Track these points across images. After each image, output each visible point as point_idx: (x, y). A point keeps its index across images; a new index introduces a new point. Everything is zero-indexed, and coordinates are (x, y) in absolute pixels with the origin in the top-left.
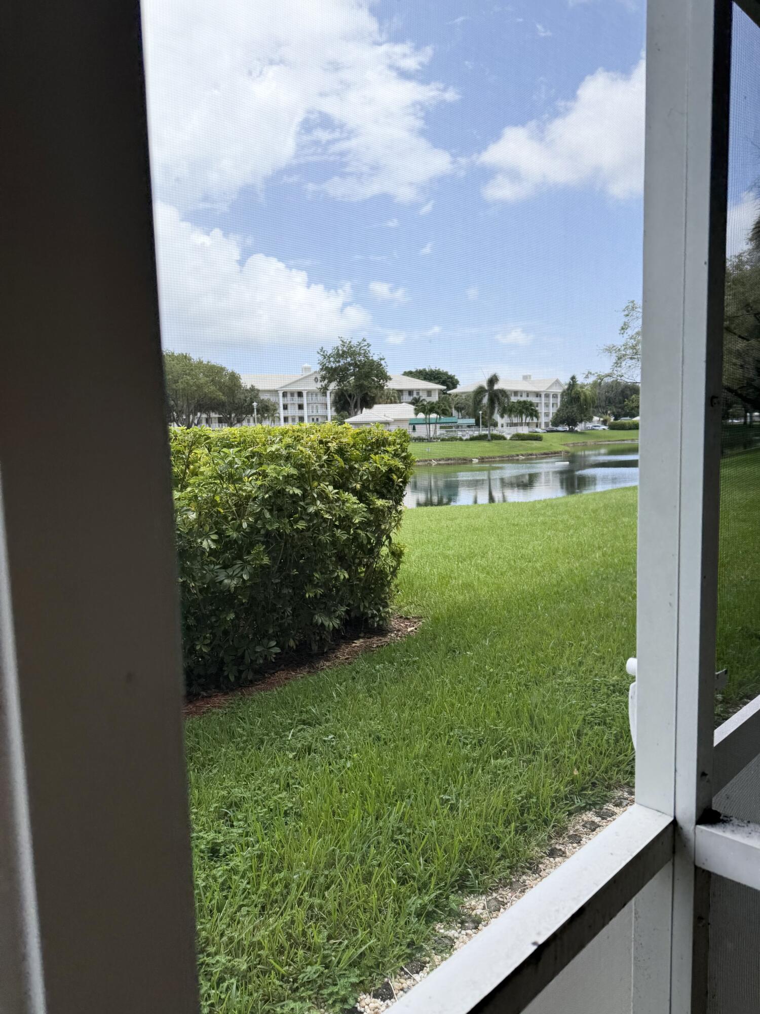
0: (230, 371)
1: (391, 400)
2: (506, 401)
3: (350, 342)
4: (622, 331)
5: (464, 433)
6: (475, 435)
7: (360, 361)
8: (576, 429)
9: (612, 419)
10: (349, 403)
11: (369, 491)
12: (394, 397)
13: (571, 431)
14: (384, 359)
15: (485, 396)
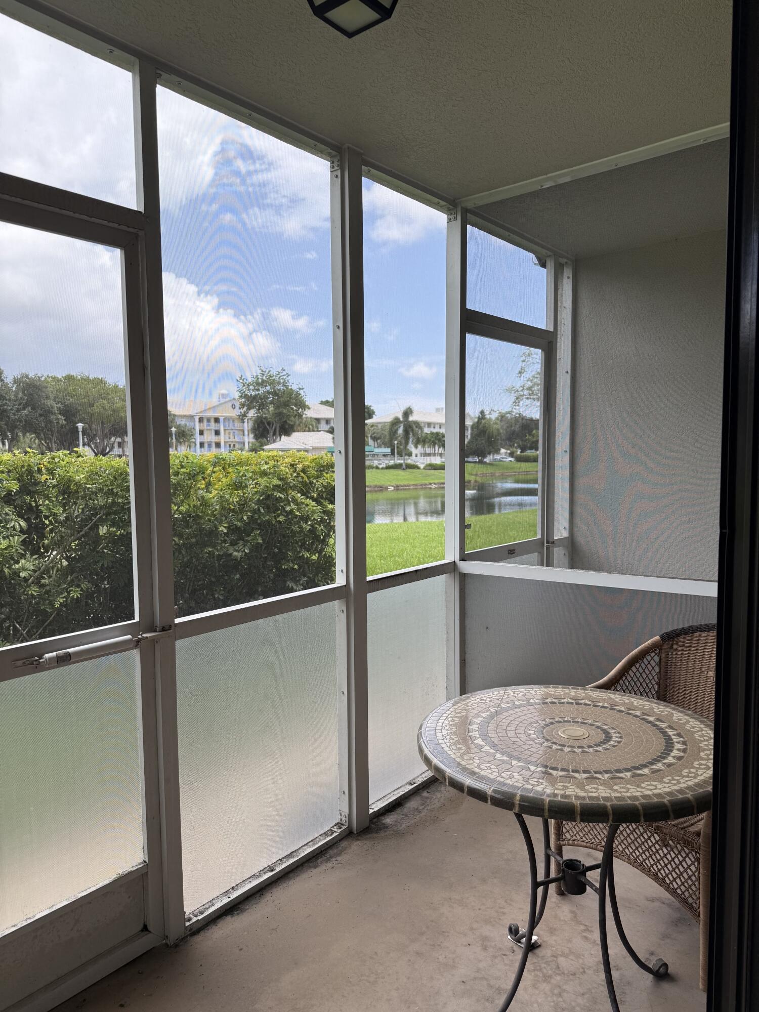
1: (309, 428)
2: (420, 432)
3: (269, 372)
4: (520, 375)
5: (381, 462)
6: (390, 464)
7: (279, 390)
8: (485, 460)
9: (519, 452)
10: (268, 430)
11: (323, 498)
12: (312, 425)
13: (481, 462)
14: (303, 389)
15: (400, 427)
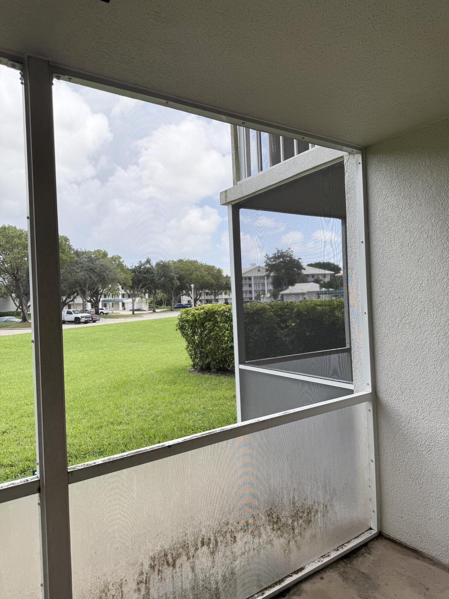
0: (218, 268)
1: (304, 281)
3: (282, 250)
7: (287, 260)
10: (281, 283)
12: (305, 279)
14: (301, 259)
